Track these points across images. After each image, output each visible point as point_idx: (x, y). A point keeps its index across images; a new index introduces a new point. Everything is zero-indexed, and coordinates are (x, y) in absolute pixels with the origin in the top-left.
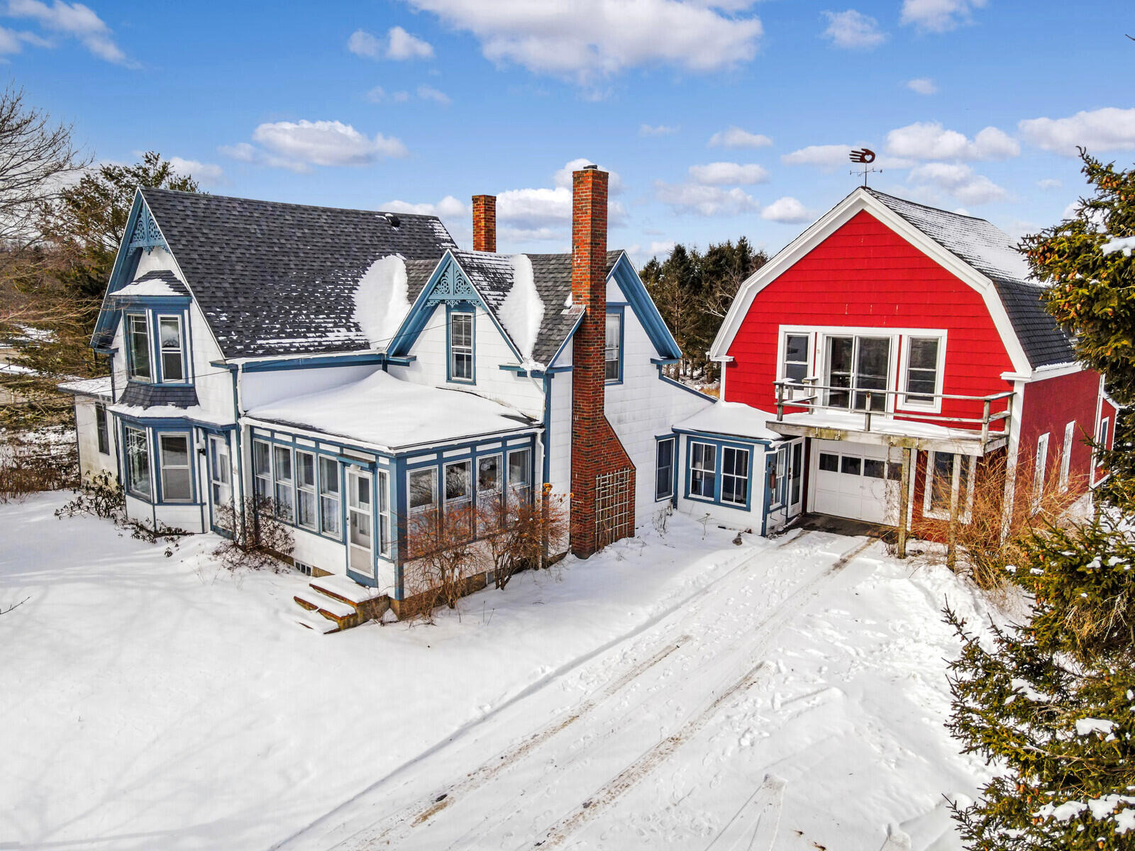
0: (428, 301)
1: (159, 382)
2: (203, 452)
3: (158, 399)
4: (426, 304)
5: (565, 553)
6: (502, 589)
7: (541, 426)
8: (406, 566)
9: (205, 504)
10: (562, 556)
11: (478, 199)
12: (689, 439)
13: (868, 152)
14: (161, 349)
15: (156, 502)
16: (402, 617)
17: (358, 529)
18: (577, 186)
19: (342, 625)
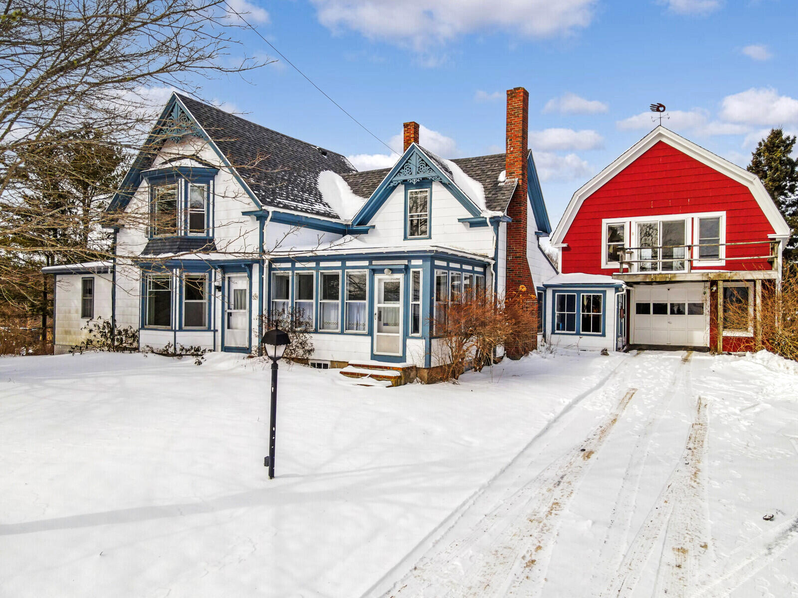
0: (391, 182)
1: (186, 233)
2: (219, 288)
3: (185, 247)
4: (389, 184)
5: (503, 357)
6: (480, 371)
7: (493, 259)
8: (434, 341)
9: (217, 331)
10: (502, 358)
11: (407, 125)
12: (554, 292)
13: (661, 105)
14: (189, 209)
15: (177, 329)
16: (431, 381)
17: (382, 322)
18: (510, 100)
19: (394, 383)
